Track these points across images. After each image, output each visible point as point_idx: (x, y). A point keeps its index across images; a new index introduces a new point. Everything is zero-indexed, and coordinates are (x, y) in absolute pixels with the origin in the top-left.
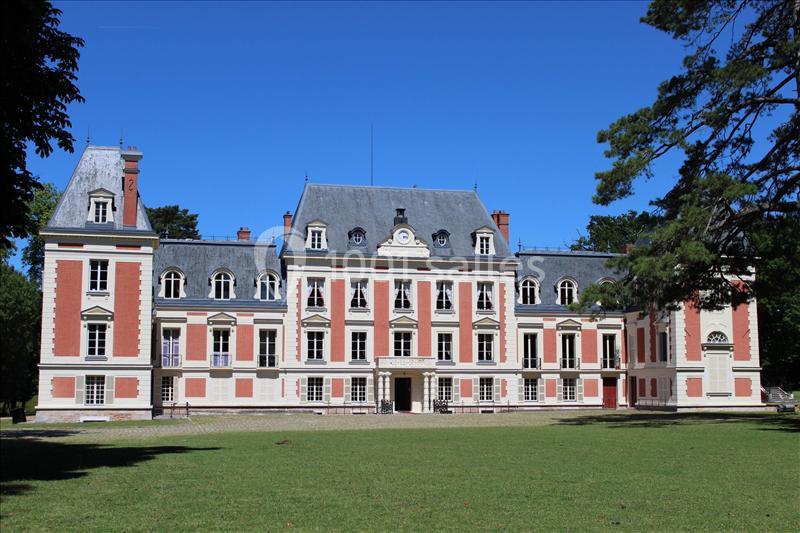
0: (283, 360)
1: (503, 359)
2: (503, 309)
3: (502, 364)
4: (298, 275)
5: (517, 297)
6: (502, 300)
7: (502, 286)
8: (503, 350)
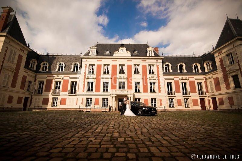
0: (78, 92)
1: (160, 91)
2: (158, 74)
3: (160, 93)
4: (86, 63)
5: (163, 69)
6: (158, 71)
7: (158, 66)
8: (159, 88)
